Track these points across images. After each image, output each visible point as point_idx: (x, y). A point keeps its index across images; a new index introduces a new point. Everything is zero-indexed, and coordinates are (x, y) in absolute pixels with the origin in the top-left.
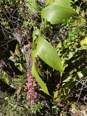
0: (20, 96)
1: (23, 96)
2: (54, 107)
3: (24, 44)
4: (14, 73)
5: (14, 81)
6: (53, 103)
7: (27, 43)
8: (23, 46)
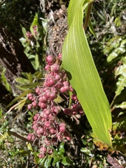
0: (23, 114)
1: (30, 116)
2: (85, 150)
3: (52, 8)
4: (19, 66)
5: (16, 83)
6: (85, 143)
7: (59, 8)
8: (48, 12)
